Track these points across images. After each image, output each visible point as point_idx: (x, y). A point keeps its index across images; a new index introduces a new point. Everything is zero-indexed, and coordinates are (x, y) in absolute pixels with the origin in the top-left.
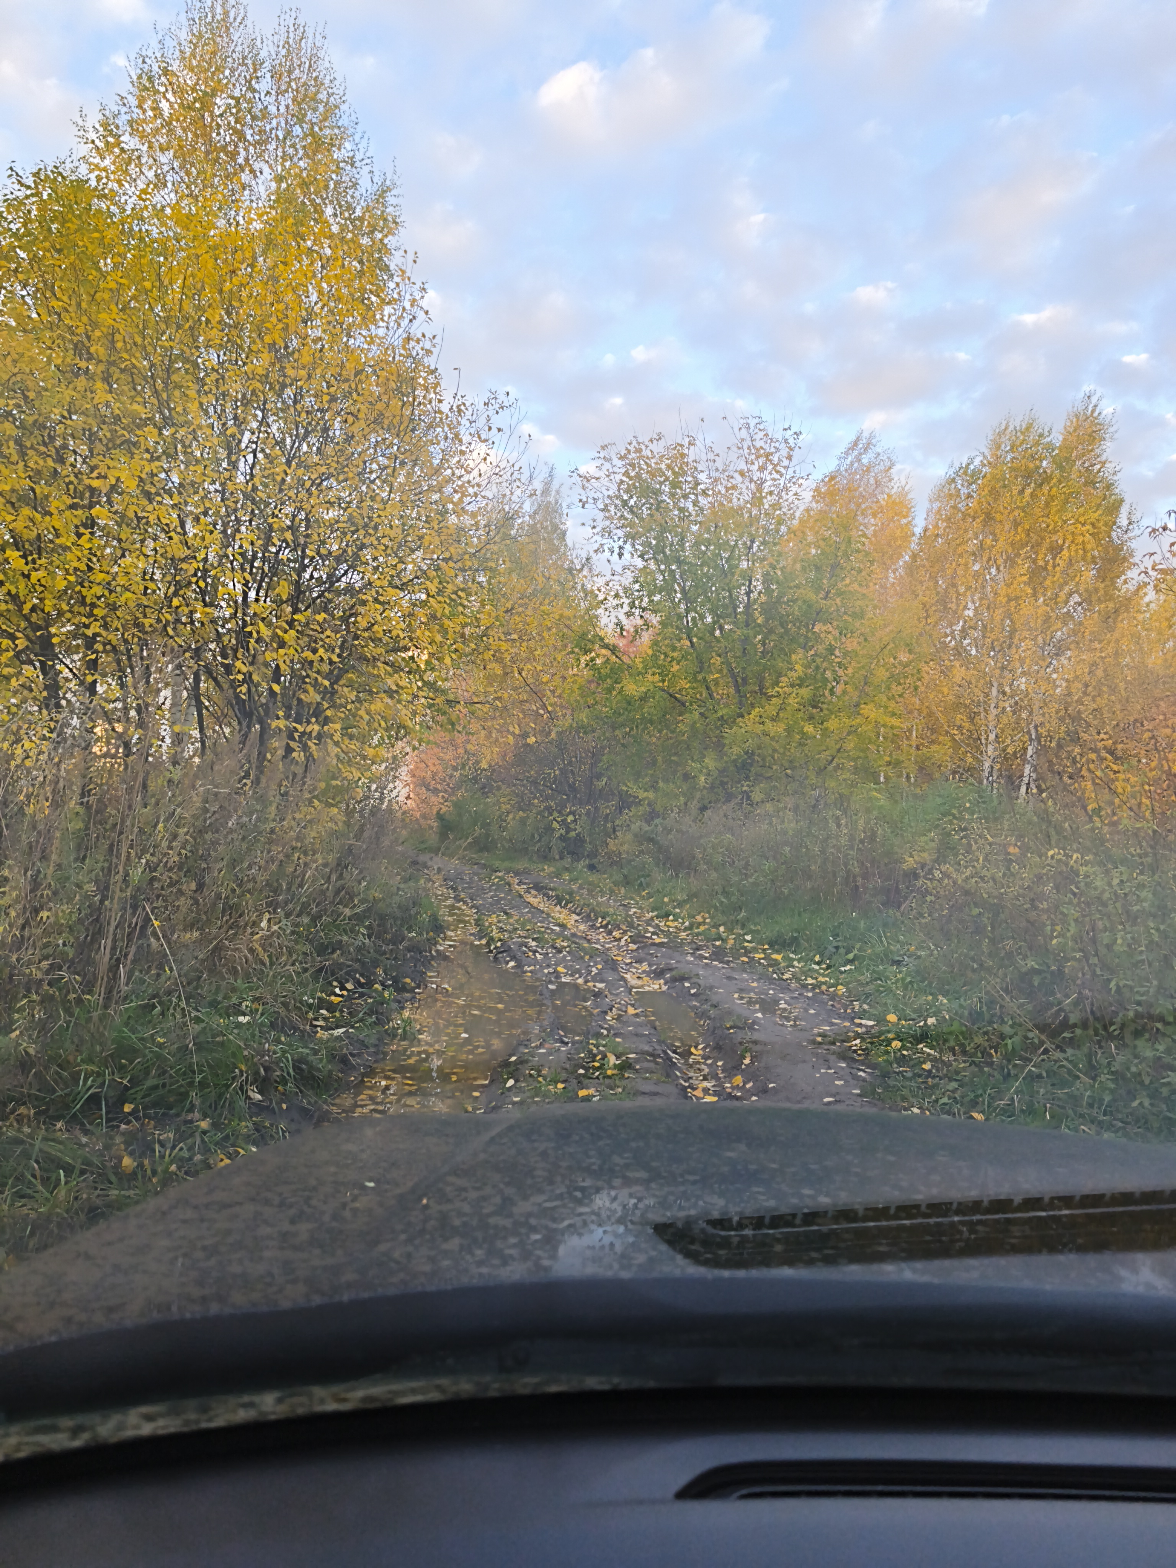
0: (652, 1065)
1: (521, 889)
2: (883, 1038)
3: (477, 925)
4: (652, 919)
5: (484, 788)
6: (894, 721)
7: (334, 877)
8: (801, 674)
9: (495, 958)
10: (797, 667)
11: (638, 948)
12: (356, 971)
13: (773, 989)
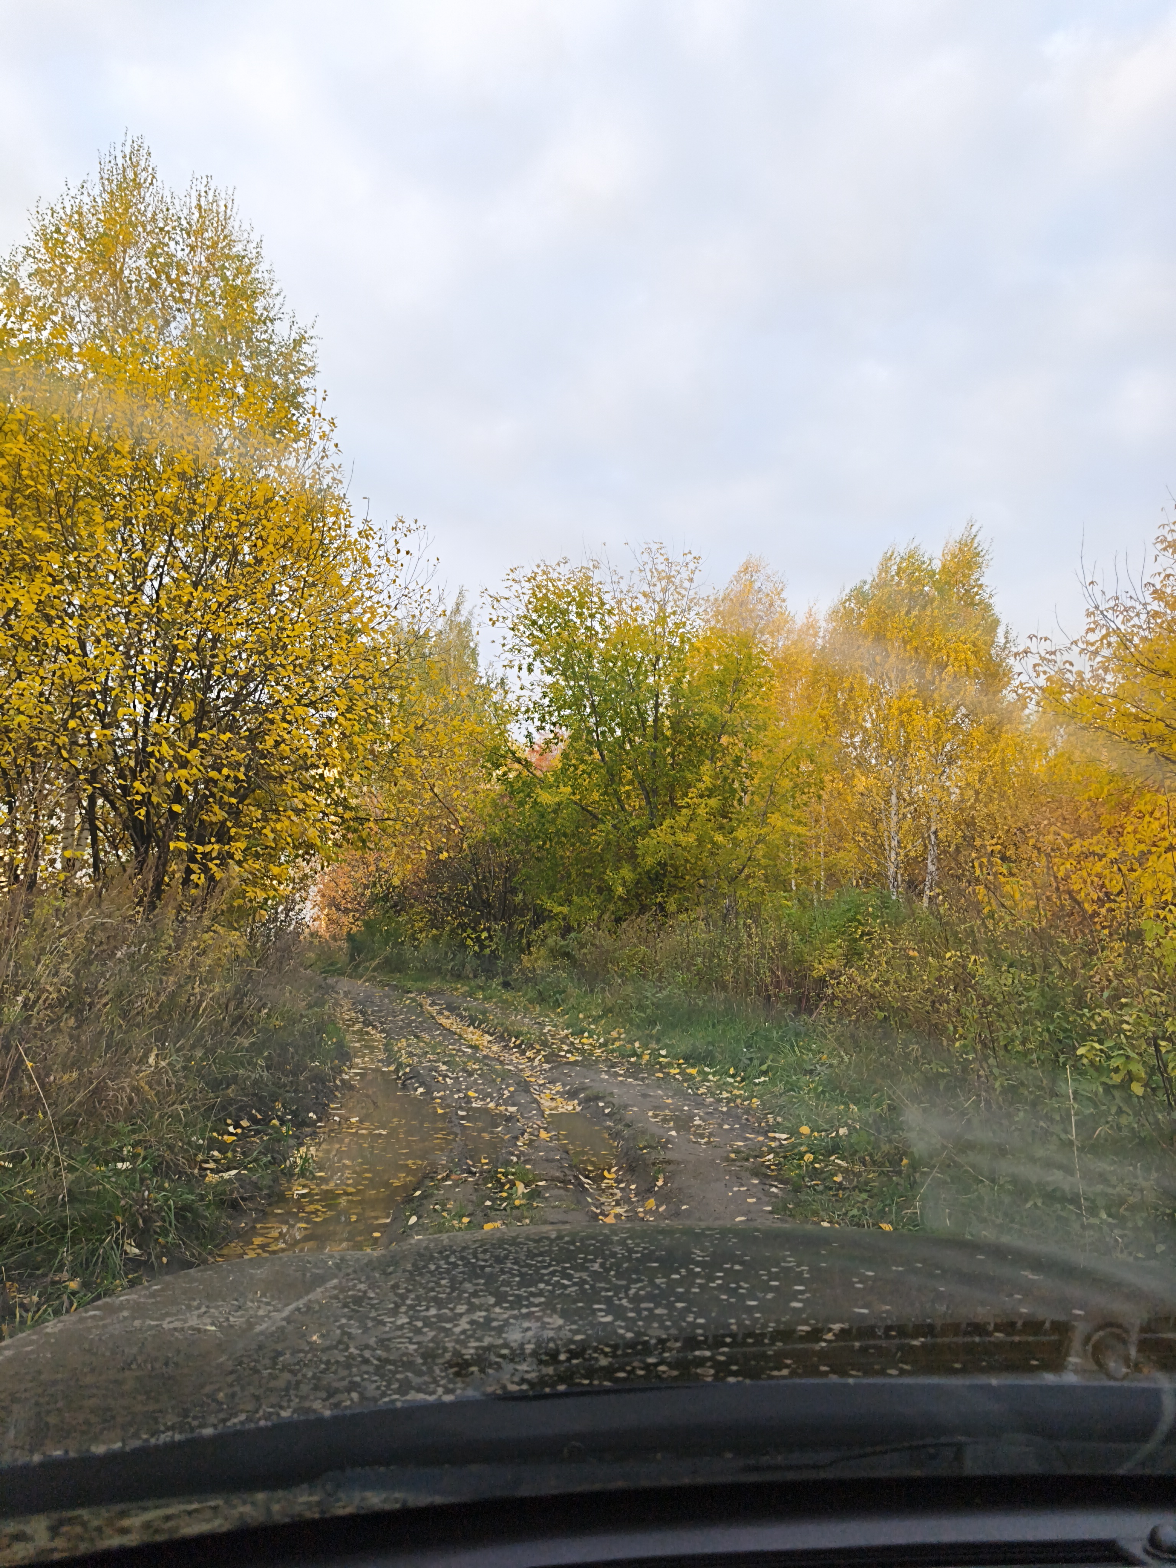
0: (562, 1192)
1: (433, 1010)
2: (796, 1151)
3: (386, 1050)
4: (567, 1036)
5: (395, 906)
6: (801, 830)
7: (232, 1006)
8: (710, 785)
9: (403, 1084)
10: (705, 778)
11: (551, 1069)
12: (252, 1107)
13: (688, 1105)
